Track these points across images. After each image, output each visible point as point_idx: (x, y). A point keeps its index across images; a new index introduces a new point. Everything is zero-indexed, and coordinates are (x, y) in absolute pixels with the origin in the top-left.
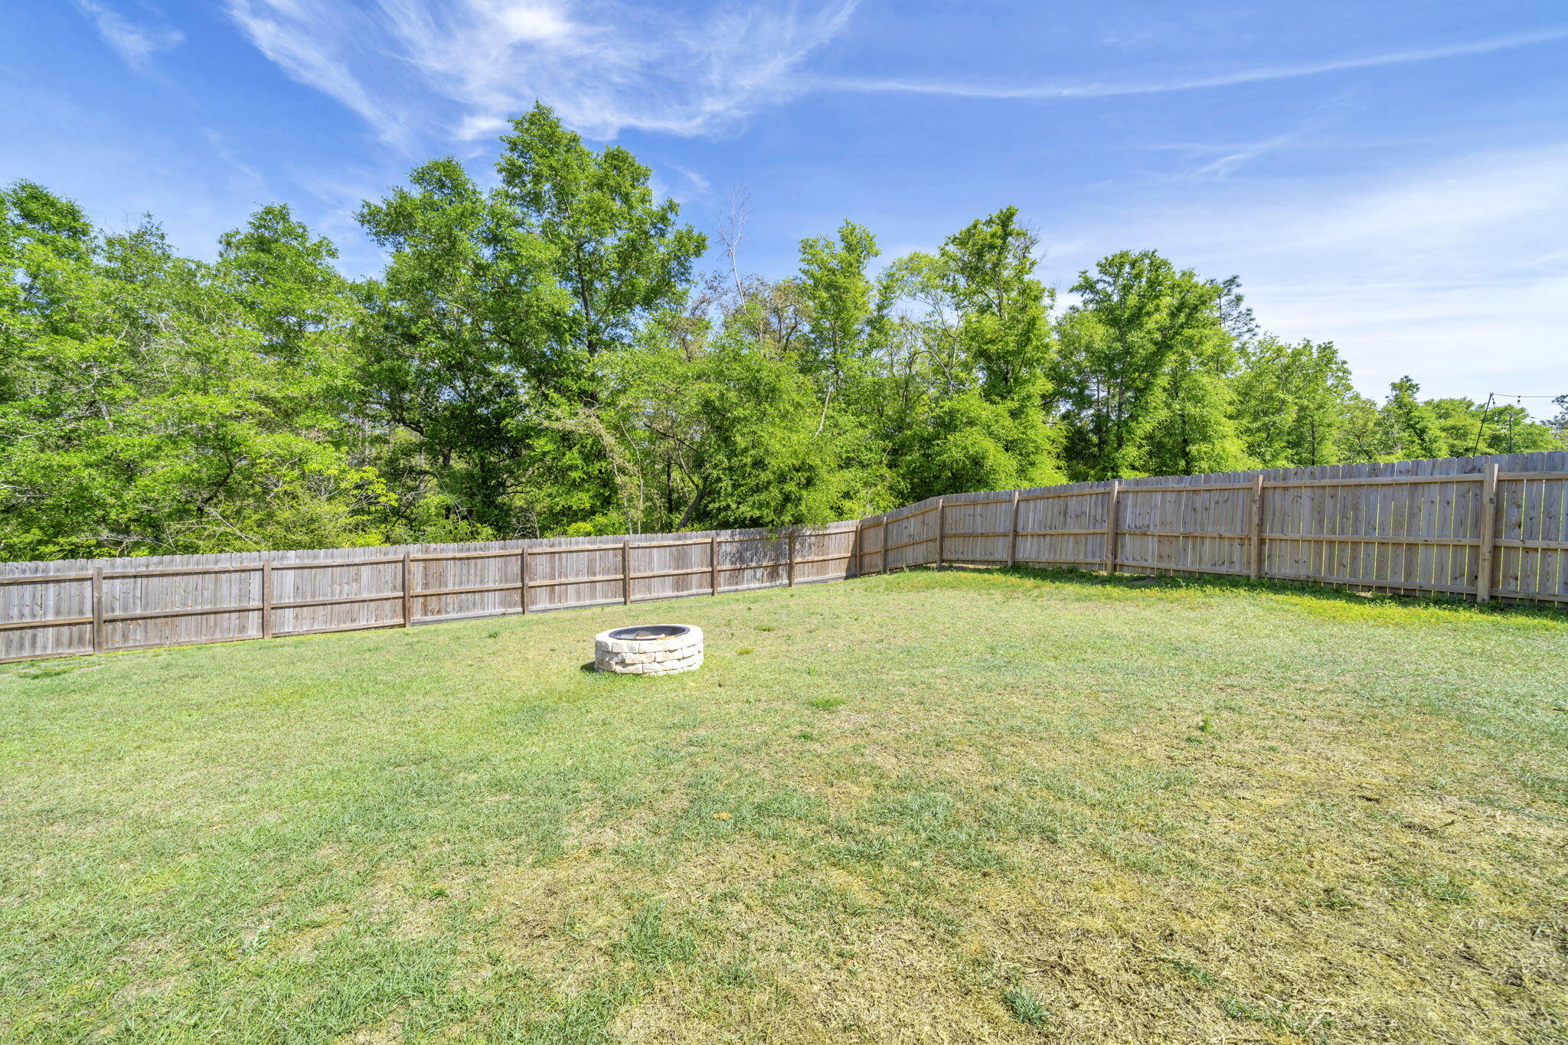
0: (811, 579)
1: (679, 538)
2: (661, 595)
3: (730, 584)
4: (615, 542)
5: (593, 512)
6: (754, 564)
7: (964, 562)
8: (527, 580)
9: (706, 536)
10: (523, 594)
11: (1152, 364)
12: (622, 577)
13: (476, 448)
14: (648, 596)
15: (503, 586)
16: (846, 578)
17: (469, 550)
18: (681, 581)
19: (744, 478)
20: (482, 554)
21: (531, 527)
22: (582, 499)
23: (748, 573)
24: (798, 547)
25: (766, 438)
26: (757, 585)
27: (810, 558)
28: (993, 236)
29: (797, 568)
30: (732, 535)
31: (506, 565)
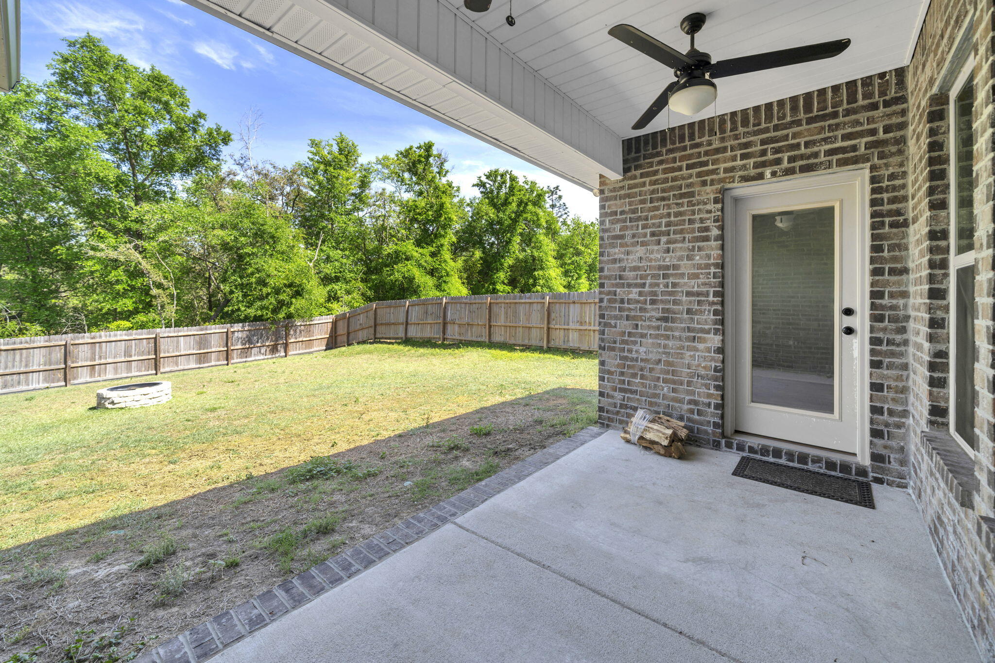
0: (301, 351)
1: (202, 330)
2: (186, 367)
3: (241, 358)
4: (149, 333)
5: (136, 311)
6: (259, 345)
7: (386, 338)
8: (69, 363)
9: (223, 328)
10: (66, 374)
11: (512, 229)
12: (154, 357)
13: (27, 265)
14: (176, 368)
15: (47, 368)
16: (326, 350)
17: (14, 343)
18: (202, 358)
19: (251, 291)
20: (27, 346)
21: (80, 324)
22: (128, 304)
23: (255, 351)
24: (292, 332)
25: (266, 267)
26: (262, 357)
27: (301, 339)
28: (420, 156)
29: (290, 346)
30: (243, 327)
31: (50, 354)
